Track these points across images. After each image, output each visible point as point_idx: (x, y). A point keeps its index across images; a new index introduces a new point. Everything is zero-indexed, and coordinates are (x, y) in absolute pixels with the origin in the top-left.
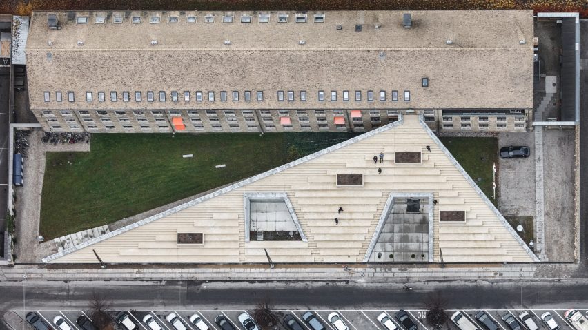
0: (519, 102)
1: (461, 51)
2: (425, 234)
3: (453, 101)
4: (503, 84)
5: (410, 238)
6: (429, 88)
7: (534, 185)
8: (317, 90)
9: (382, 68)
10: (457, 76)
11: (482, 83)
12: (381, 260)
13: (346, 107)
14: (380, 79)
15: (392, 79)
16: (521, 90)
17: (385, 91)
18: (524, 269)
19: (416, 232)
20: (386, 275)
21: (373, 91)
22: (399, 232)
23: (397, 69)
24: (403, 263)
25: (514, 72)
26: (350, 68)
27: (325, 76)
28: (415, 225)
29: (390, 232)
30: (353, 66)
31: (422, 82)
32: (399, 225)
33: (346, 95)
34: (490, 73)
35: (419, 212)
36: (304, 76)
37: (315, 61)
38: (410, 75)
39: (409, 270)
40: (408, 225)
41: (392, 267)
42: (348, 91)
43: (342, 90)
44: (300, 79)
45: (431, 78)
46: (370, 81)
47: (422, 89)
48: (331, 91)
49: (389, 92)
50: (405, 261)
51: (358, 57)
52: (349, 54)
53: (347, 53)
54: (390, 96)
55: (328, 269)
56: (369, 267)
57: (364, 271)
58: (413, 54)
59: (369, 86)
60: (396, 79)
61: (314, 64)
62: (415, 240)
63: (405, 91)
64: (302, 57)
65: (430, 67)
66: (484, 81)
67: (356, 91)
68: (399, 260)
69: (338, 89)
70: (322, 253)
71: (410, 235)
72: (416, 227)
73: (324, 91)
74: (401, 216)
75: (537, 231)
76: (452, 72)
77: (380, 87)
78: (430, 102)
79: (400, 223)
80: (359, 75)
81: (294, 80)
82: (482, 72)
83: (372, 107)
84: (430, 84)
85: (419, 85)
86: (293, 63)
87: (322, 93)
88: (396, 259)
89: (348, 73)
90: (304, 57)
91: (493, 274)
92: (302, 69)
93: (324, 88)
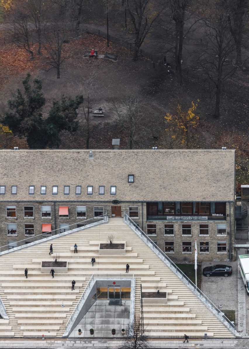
0: (220, 196)
1: (166, 152)
2: (126, 319)
3: (157, 195)
4: (205, 180)
5: (111, 322)
6: (135, 184)
7: (236, 292)
8: (28, 185)
9: (91, 166)
10: (162, 173)
11: (185, 180)
12: (82, 336)
13: (55, 200)
14: (88, 176)
15: (100, 176)
16: (222, 186)
17: (92, 186)
18: (224, 342)
19: (117, 318)
20: (85, 345)
21: (81, 186)
22: (100, 318)
23: (105, 168)
24: (103, 338)
25: (216, 170)
26: (60, 167)
27: (36, 173)
28: (116, 313)
29: (92, 318)
30: (63, 165)
31: (128, 179)
32: (101, 313)
33: (55, 190)
34: (193, 171)
35: (121, 305)
36: (17, 173)
37: (27, 161)
38: (117, 173)
39: (109, 342)
40: (110, 313)
41: (91, 340)
42: (57, 186)
43: (52, 185)
44: (12, 176)
45: (137, 175)
46: (79, 177)
47: (128, 184)
48: (41, 186)
49: (97, 186)
50: (105, 336)
51: (68, 157)
52: (60, 155)
53: (58, 154)
54: (97, 190)
55: (28, 341)
56: (69, 340)
57: (63, 343)
58: (121, 155)
59: (77, 182)
60: (103, 175)
61: (27, 163)
62: (116, 323)
63: (111, 186)
64: (15, 157)
65: (136, 165)
66: (187, 178)
67: (65, 186)
68: (99, 336)
69: (48, 184)
70: (22, 328)
71: (111, 320)
72: (118, 315)
73: (34, 186)
74: (104, 307)
75: (239, 319)
76: (157, 170)
77: (89, 182)
78: (135, 195)
79: (102, 312)
80: (69, 173)
81: (6, 176)
82: (185, 170)
83: (80, 200)
84: (136, 181)
85: (125, 181)
86: (6, 162)
87: (33, 188)
88: (95, 335)
89: (58, 171)
90: (17, 158)
91: (193, 345)
92: (14, 167)
93: (34, 184)
